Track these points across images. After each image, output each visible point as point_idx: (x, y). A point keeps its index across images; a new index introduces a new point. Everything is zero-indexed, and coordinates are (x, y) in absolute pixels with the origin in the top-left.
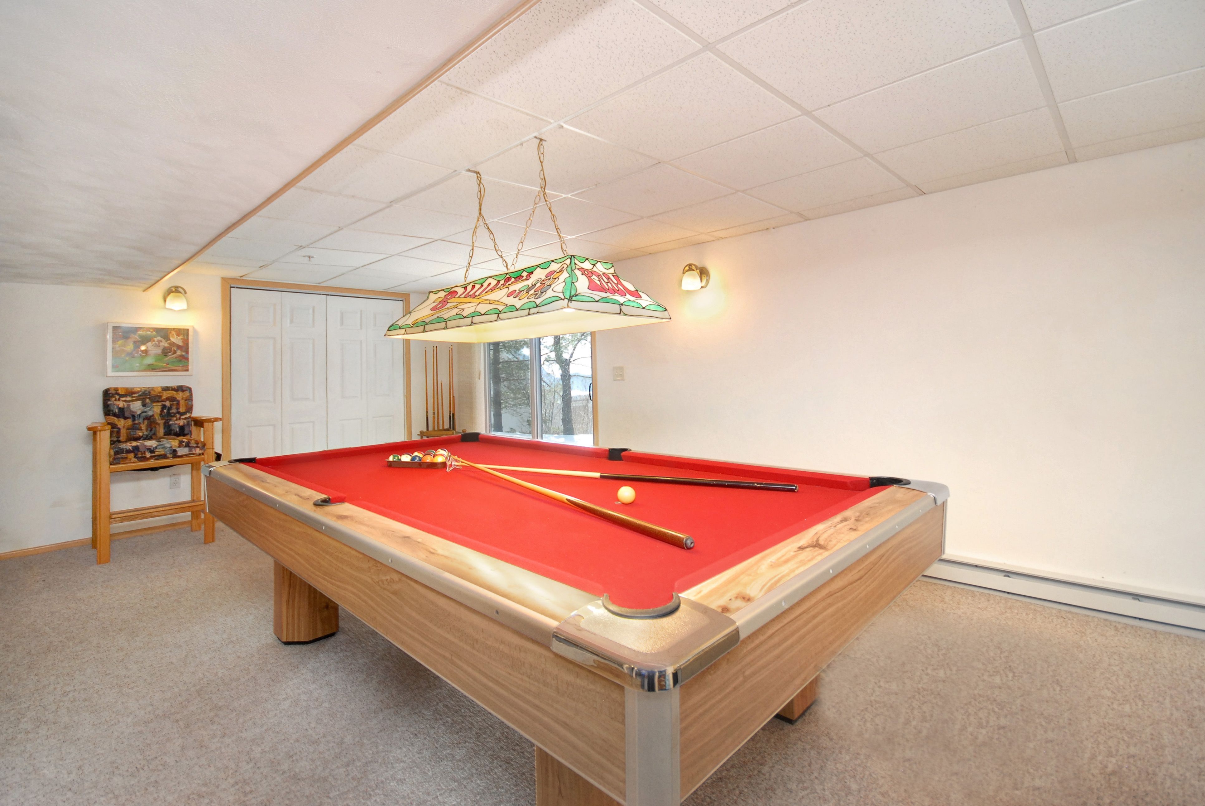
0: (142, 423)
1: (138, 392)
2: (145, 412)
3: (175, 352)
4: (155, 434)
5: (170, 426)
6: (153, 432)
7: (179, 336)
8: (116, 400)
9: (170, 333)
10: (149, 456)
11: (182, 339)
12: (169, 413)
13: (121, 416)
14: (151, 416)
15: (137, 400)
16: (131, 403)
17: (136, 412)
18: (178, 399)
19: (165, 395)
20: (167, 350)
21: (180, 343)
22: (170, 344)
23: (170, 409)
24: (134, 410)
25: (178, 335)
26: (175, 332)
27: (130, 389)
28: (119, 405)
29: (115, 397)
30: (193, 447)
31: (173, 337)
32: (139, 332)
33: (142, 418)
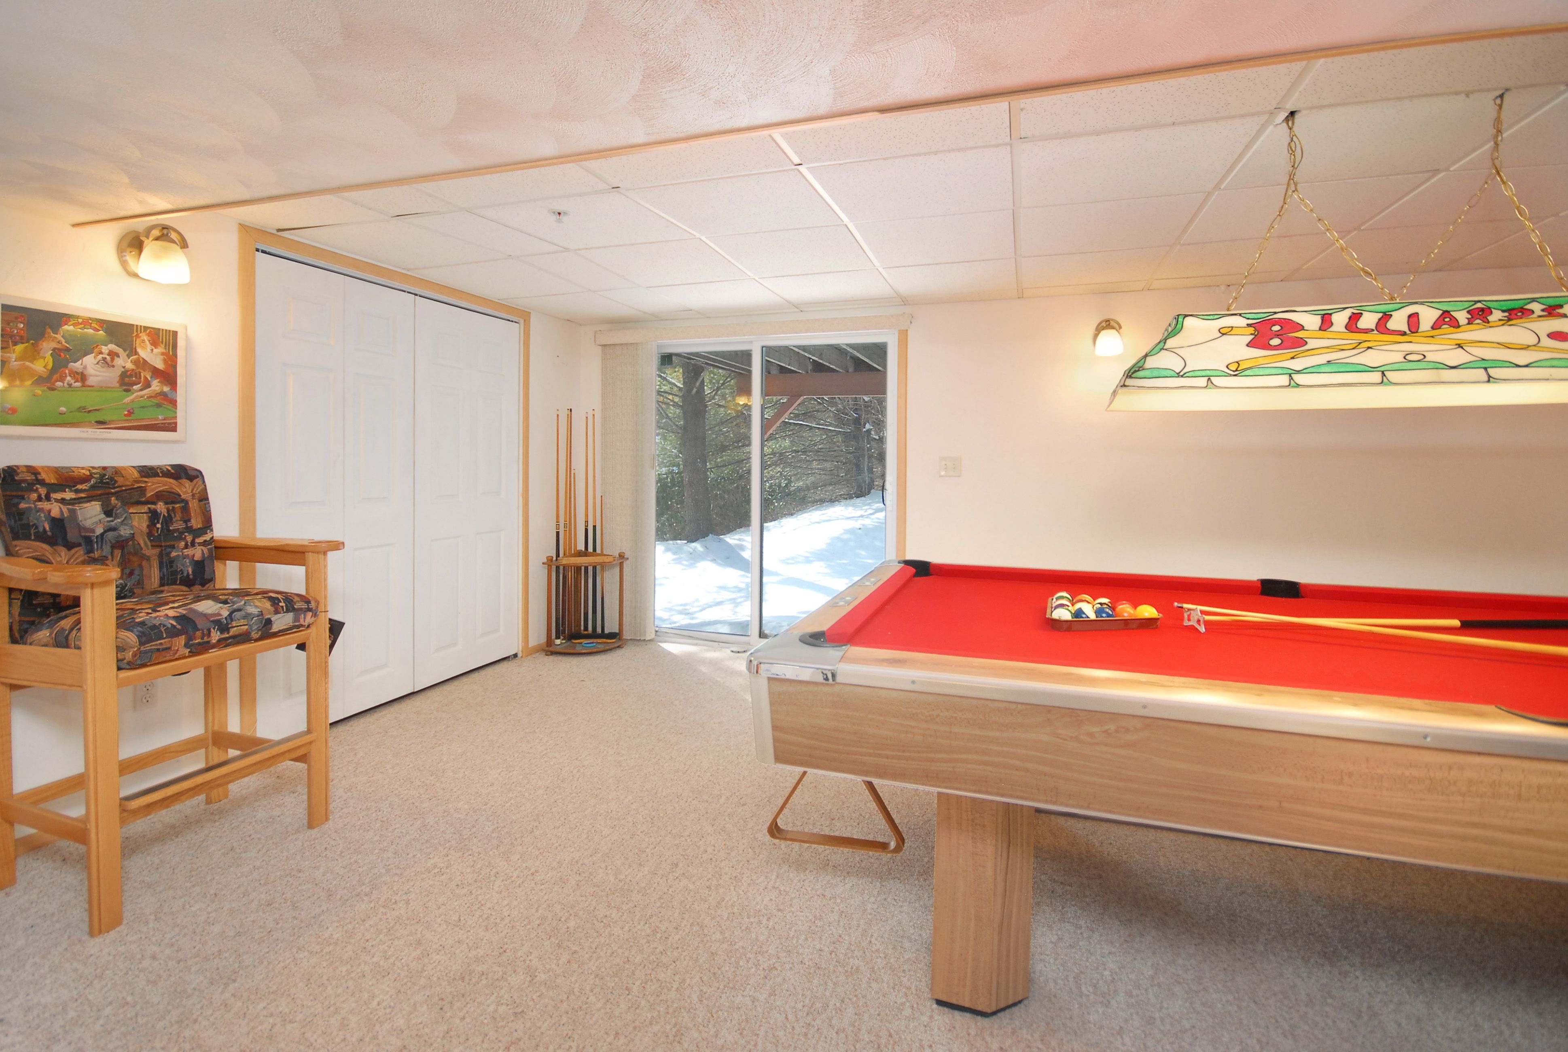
0: (110, 557)
1: (85, 480)
2: (114, 529)
3: (148, 385)
4: (140, 583)
5: (172, 562)
6: (135, 578)
7: (156, 348)
8: (40, 499)
9: (137, 336)
10: (217, 638)
11: (163, 354)
12: (169, 530)
13: (60, 541)
14: (127, 540)
15: (89, 499)
16: (77, 507)
17: (93, 531)
18: (183, 496)
19: (154, 486)
20: (131, 376)
21: (160, 365)
22: (136, 363)
23: (168, 520)
24: (88, 524)
25: (155, 344)
26: (148, 335)
27: (64, 471)
28: (50, 511)
29: (36, 490)
30: (301, 609)
31: (144, 348)
32: (66, 327)
33: (109, 545)
